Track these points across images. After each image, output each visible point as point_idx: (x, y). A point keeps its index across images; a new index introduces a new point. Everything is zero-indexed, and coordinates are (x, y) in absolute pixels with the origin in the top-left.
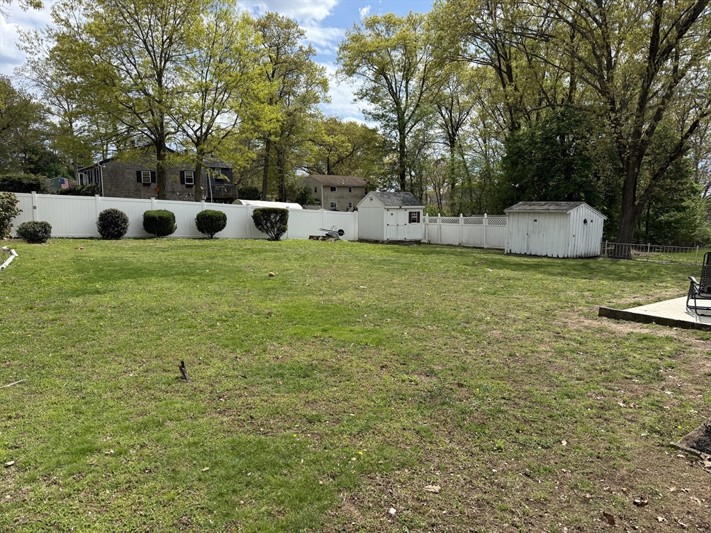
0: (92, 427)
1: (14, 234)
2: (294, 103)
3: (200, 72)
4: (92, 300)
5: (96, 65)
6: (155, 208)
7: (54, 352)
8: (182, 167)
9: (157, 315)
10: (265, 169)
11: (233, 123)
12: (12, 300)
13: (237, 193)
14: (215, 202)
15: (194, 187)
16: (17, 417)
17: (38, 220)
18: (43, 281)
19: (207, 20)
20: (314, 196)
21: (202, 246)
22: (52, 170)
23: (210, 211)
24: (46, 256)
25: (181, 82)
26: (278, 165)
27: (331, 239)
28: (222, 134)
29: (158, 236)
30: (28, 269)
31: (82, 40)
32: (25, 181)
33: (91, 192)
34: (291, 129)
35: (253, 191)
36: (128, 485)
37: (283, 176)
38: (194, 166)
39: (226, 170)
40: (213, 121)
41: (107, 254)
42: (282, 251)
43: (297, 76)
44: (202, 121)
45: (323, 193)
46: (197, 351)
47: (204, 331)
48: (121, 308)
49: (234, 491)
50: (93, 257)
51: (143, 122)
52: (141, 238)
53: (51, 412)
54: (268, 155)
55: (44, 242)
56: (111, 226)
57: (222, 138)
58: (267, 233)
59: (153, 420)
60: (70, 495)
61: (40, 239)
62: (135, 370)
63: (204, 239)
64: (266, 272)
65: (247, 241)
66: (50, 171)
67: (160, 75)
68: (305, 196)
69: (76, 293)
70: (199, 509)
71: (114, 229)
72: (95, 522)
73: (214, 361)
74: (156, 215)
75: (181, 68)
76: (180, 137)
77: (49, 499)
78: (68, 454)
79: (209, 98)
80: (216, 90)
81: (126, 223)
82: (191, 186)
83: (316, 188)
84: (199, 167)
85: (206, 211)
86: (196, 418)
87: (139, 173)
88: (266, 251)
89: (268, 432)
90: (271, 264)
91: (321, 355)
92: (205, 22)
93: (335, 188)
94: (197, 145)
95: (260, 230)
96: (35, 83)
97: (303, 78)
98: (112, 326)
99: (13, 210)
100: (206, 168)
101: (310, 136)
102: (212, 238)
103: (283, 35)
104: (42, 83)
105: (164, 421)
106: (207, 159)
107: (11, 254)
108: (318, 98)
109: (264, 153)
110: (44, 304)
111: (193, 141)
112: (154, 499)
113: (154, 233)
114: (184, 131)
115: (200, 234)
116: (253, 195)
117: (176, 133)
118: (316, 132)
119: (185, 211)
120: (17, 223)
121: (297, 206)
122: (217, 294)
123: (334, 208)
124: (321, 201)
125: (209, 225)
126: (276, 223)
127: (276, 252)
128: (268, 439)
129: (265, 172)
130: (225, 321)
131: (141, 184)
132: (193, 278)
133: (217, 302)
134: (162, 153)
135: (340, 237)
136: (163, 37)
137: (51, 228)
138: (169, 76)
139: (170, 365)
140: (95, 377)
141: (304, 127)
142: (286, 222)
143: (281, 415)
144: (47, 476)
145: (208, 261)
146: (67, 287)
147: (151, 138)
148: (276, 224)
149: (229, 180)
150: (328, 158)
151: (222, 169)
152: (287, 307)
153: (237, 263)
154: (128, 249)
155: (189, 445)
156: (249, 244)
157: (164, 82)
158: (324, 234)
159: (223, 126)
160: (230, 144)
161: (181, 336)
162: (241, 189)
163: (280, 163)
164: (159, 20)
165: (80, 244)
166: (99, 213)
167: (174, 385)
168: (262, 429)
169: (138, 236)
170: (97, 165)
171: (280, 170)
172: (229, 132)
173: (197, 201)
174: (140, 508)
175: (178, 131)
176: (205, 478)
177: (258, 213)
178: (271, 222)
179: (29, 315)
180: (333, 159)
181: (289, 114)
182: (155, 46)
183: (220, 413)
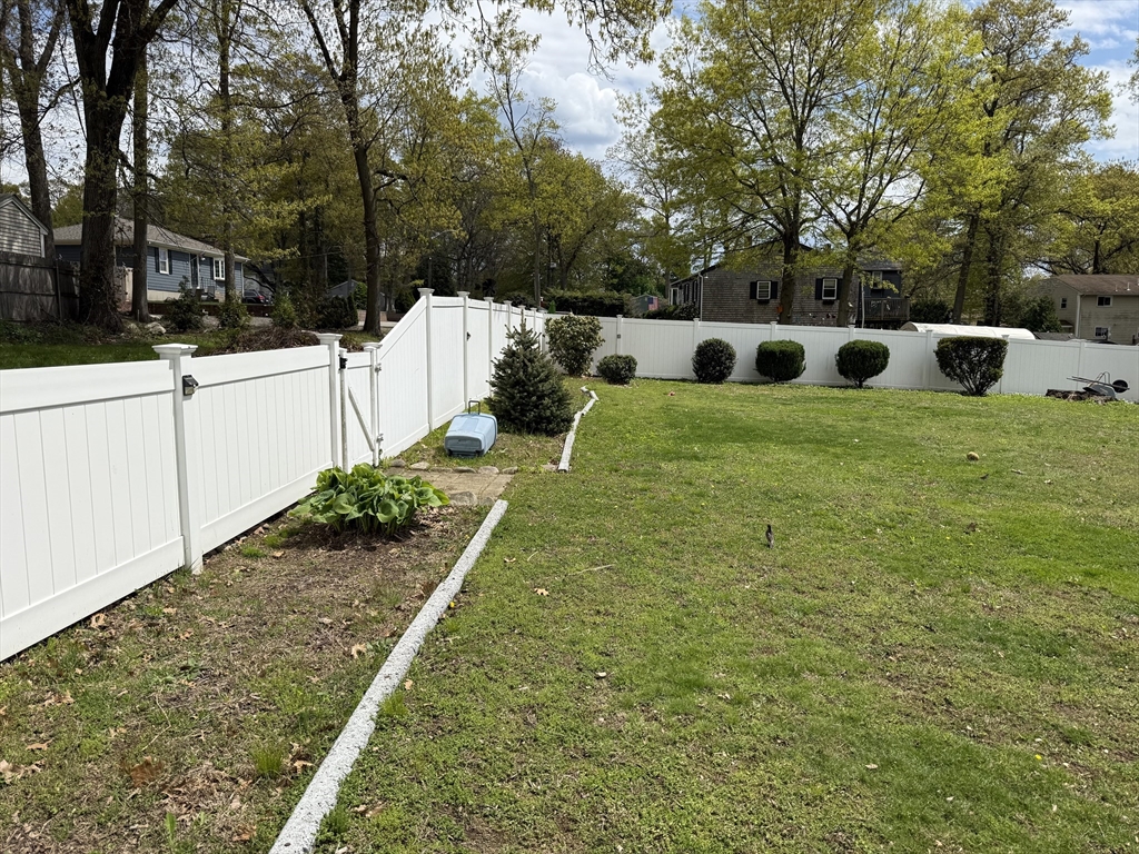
0: (698, 652)
1: (593, 371)
2: (1032, 146)
3: (865, 117)
4: (691, 468)
5: (711, 129)
6: (776, 338)
7: (645, 534)
8: (822, 273)
9: (779, 501)
10: (962, 269)
11: (914, 195)
12: (595, 457)
13: (908, 313)
14: (868, 327)
15: (837, 303)
16: (607, 613)
17: (622, 353)
18: (628, 435)
19: (883, 29)
20: (1059, 314)
21: (845, 399)
22: (638, 285)
23: (862, 342)
24: (631, 401)
25: (833, 137)
26: (990, 260)
27: (1095, 398)
28: (893, 213)
29: (776, 381)
30: (611, 418)
31: (695, 95)
32: (607, 302)
33: (688, 314)
34: (1021, 196)
35: (936, 307)
36: (752, 754)
37: (998, 280)
38: (839, 271)
39: (891, 274)
40: (880, 195)
41: (704, 403)
42: (992, 415)
43: (1045, 98)
44: (862, 196)
45: (1079, 308)
46: (846, 569)
47: (855, 539)
48: (729, 484)
49: (923, 819)
50: (687, 407)
51: (769, 207)
52: (752, 383)
53: (645, 616)
54: (972, 244)
55: (626, 383)
56: (711, 364)
57: (893, 221)
58: (961, 382)
59: (784, 664)
60: (675, 743)
61: (622, 379)
62: (753, 581)
63: (847, 387)
64: (962, 451)
65: (922, 394)
66: (635, 286)
67: (801, 131)
68: (1040, 315)
69: (668, 456)
70: (863, 830)
71: (714, 368)
72: (709, 793)
73: (876, 591)
74: (777, 349)
75: (834, 114)
76: (822, 225)
77: (650, 739)
78: (670, 682)
79: (876, 156)
80: (890, 143)
81: (731, 359)
82: (831, 302)
83: (1064, 300)
84: (848, 272)
85: (854, 343)
86: (850, 678)
87: (753, 285)
88: (960, 413)
89: (982, 737)
90: (973, 438)
91: (1083, 620)
92: (880, 34)
93: (1109, 299)
94: (849, 235)
95: (948, 375)
96: (629, 166)
97: (1054, 100)
98: (717, 509)
99: (595, 340)
100: (860, 272)
101: (1061, 204)
102: (860, 386)
103: (1021, 29)
104: (637, 166)
105: (801, 670)
106: (864, 257)
107: (591, 397)
108: (1085, 132)
109: (965, 240)
110: (630, 466)
111: (843, 230)
112: (791, 788)
113: (771, 376)
114: (831, 214)
115: (842, 380)
116: (937, 314)
117: (816, 219)
118: (1075, 196)
119: (820, 342)
120: (598, 355)
121: (1025, 334)
122: (874, 480)
123: (1102, 337)
124: (1073, 325)
125: (859, 365)
126: (980, 363)
127: (979, 416)
128: (983, 749)
129: (962, 274)
130: (890, 528)
131: (755, 301)
132: (832, 450)
133: (874, 493)
134: (793, 252)
135: (1118, 395)
136: (810, 70)
137: (636, 364)
138: (814, 130)
139: (805, 582)
140: (697, 578)
141: (1051, 188)
142: (1001, 363)
143: (1005, 713)
144: (646, 707)
145: (858, 425)
146: (656, 446)
147: (778, 230)
148: (981, 366)
149: (896, 291)
150: (1097, 243)
151: (885, 272)
152: (1007, 520)
153: (907, 432)
154: (734, 398)
155: (842, 719)
156: (926, 399)
157: (805, 141)
158: (1080, 387)
159: (896, 201)
160: (906, 229)
161: (818, 540)
162: (915, 306)
163: (993, 256)
164: (806, 45)
165: (670, 388)
166: (696, 345)
167: (812, 616)
168: (969, 728)
169: (747, 379)
170: (697, 275)
171: (992, 269)
172: (906, 210)
173: (839, 326)
174: (771, 795)
175: (820, 216)
176: (872, 780)
177: (947, 347)
178: (970, 363)
179: (614, 479)
180: (1109, 242)
181: (1023, 168)
182: (796, 86)
183: (890, 679)
